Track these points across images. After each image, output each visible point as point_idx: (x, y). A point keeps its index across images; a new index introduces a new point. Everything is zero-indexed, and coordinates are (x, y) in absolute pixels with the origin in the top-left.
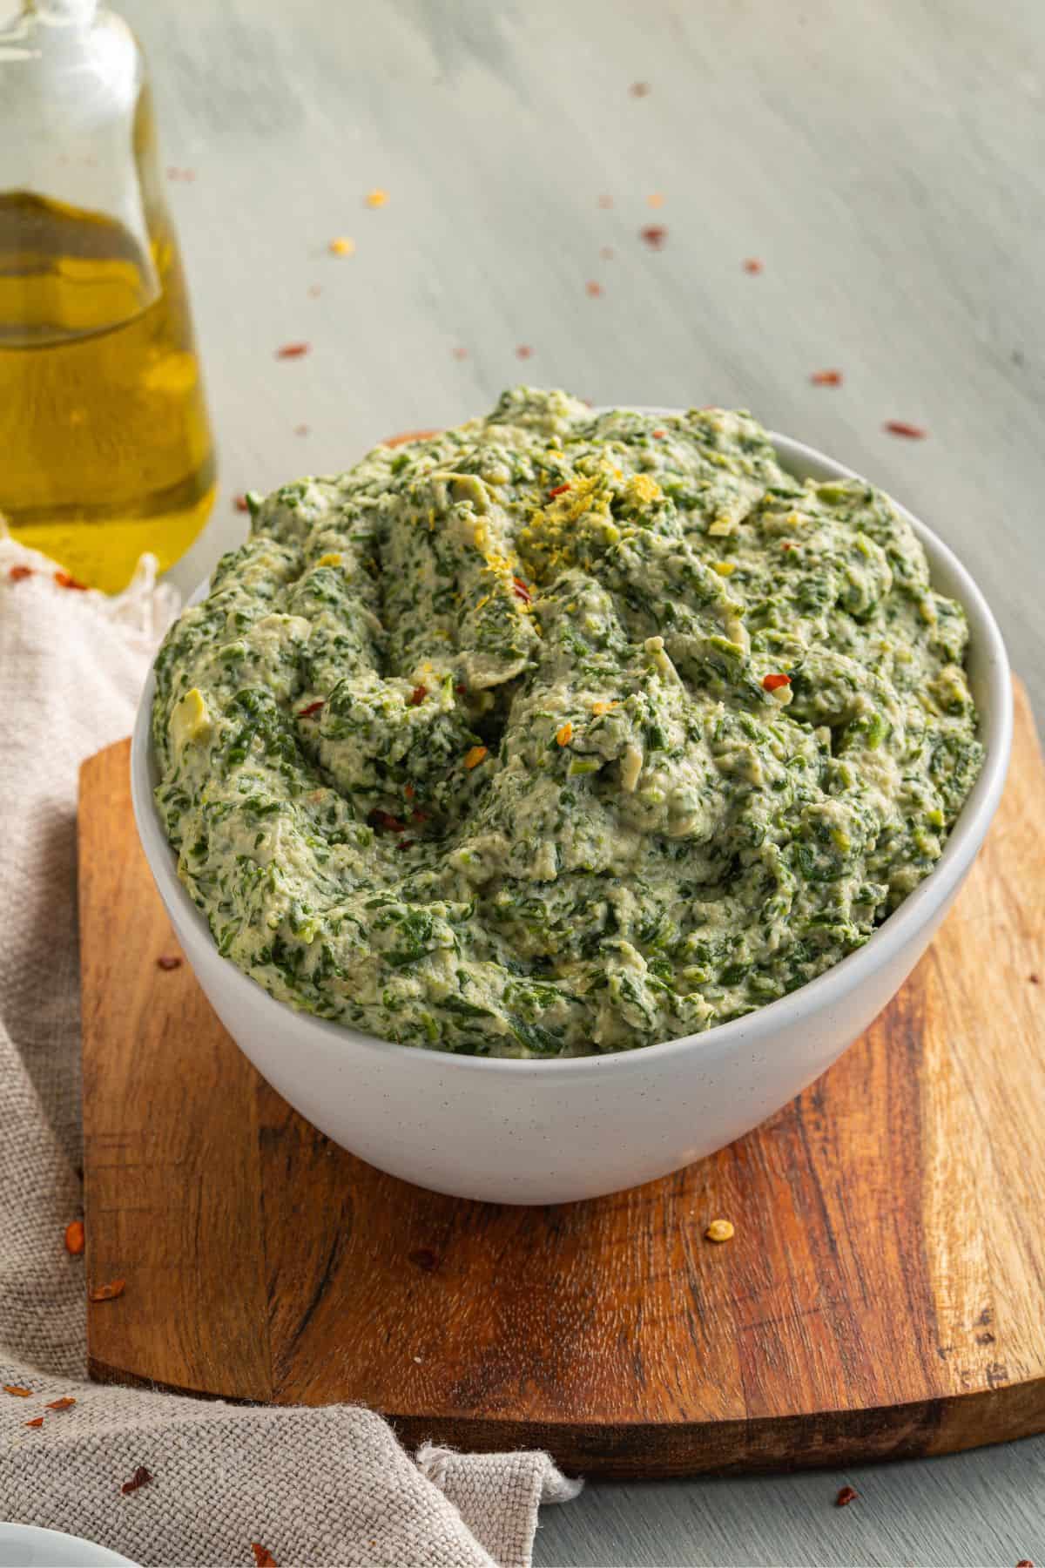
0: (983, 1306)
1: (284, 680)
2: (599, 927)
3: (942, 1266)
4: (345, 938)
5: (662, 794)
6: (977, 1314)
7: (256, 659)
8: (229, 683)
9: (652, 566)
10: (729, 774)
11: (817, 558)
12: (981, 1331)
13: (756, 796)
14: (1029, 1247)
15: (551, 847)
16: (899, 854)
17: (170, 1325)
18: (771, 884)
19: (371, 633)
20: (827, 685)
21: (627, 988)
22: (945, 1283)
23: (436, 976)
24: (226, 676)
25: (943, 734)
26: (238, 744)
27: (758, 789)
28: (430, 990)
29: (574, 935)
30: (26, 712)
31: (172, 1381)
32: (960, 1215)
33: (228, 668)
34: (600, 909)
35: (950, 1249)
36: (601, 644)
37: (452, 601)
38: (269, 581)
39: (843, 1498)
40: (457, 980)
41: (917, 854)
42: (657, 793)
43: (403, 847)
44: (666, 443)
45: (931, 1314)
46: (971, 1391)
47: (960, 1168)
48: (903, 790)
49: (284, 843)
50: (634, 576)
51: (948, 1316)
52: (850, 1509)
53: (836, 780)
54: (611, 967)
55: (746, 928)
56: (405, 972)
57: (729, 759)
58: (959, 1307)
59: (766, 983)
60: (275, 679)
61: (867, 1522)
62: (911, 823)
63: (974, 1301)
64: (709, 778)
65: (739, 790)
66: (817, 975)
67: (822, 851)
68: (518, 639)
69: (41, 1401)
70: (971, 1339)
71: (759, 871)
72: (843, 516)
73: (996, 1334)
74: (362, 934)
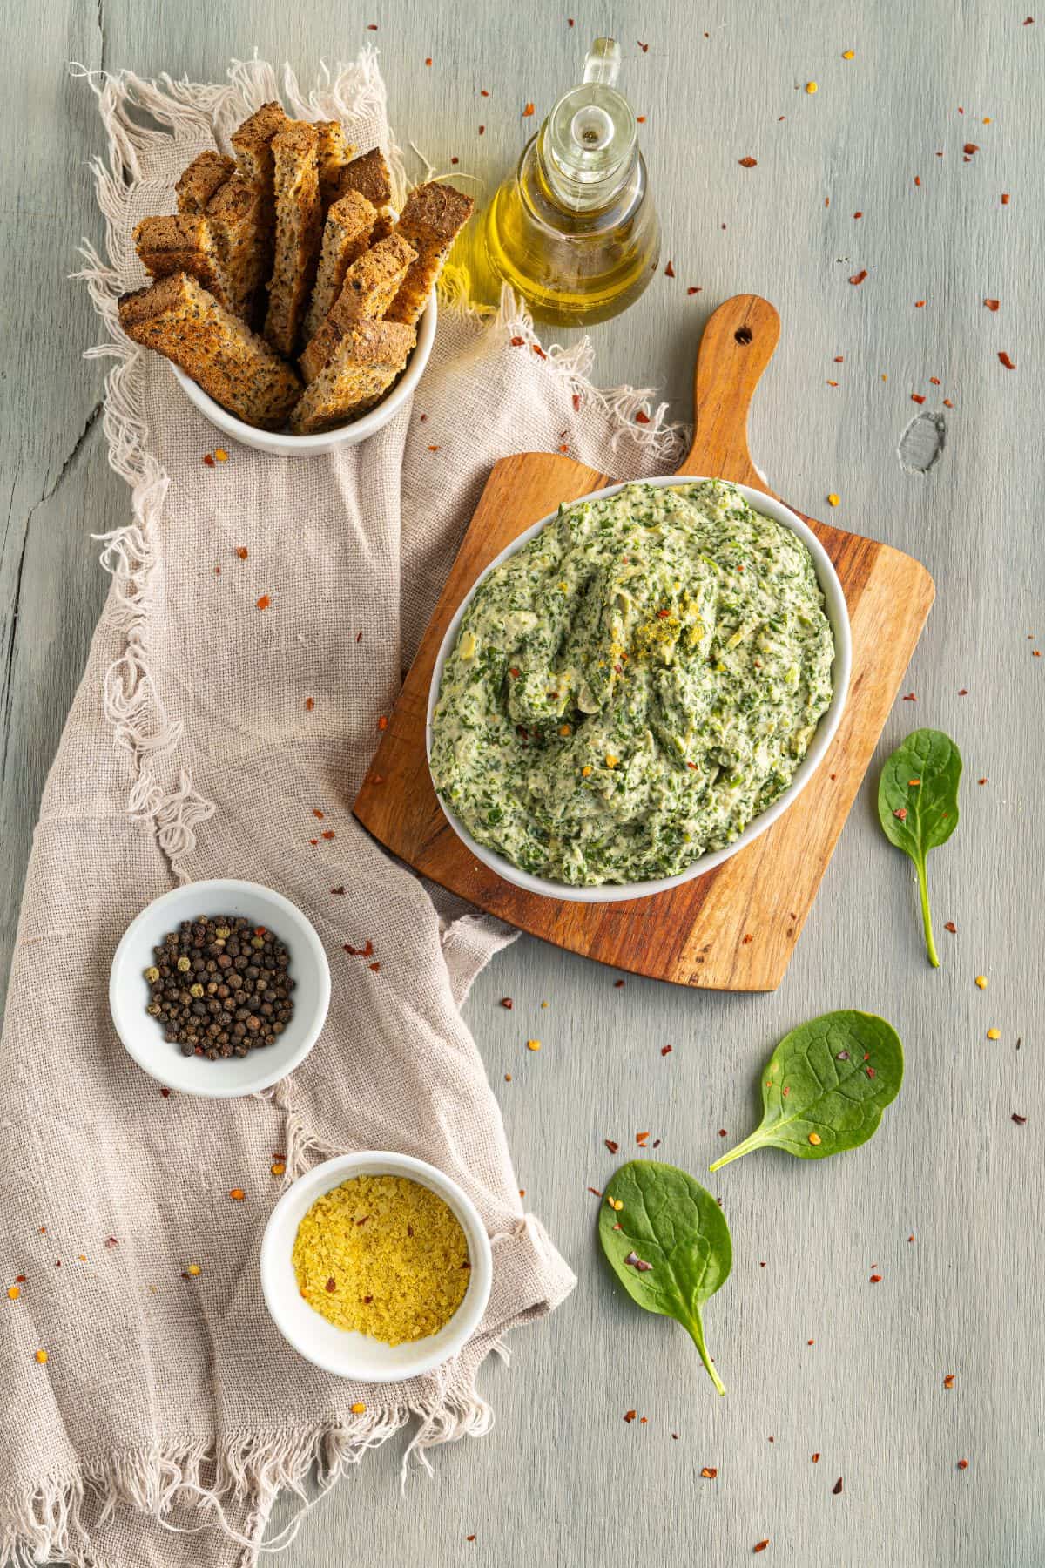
0: (709, 943)
1: (512, 647)
2: (572, 835)
3: (703, 916)
4: (467, 805)
5: (616, 805)
6: (704, 945)
7: (505, 635)
8: (491, 638)
9: (670, 692)
10: (651, 801)
11: (763, 679)
12: (700, 954)
13: (658, 813)
14: (745, 920)
15: (562, 807)
16: (718, 836)
17: (390, 808)
18: (650, 844)
19: (564, 630)
20: (727, 754)
21: (568, 869)
22: (701, 923)
23: (496, 833)
24: (491, 635)
25: (776, 773)
26: (478, 674)
27: (660, 811)
28: (491, 838)
29: (561, 833)
30: (487, 419)
31: (378, 837)
32: (727, 892)
33: (493, 632)
34: (576, 829)
35: (712, 909)
36: (630, 721)
37: (596, 644)
38: (540, 571)
39: (619, 984)
40: (503, 838)
41: (725, 840)
42: (614, 804)
43: (524, 747)
44: (742, 574)
45: (686, 938)
46: (680, 982)
47: (741, 868)
48: (737, 806)
49: (466, 747)
50: (662, 691)
51: (692, 940)
52: (620, 990)
53: (706, 799)
54: (567, 855)
55: (632, 855)
56: (485, 829)
57: (655, 795)
58: (699, 939)
59: (633, 874)
60: (508, 646)
61: (622, 998)
62: (731, 824)
63: (706, 940)
64: (642, 800)
65: (651, 808)
66: (654, 879)
67: (678, 838)
68: (603, 695)
69: (327, 824)
70: (694, 957)
71: (647, 838)
72: (801, 636)
73: (705, 959)
74: (476, 805)
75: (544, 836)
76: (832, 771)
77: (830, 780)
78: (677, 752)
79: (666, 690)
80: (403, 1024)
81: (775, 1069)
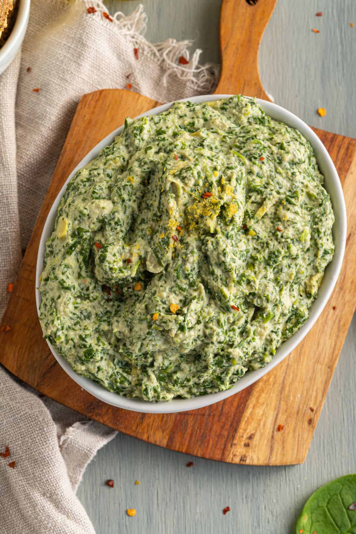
0: (253, 432)
1: (95, 227)
2: (148, 364)
3: (248, 413)
4: (68, 346)
5: (179, 341)
6: (249, 435)
7: (89, 218)
8: (79, 220)
9: (215, 253)
10: (205, 336)
11: (283, 240)
12: (247, 441)
13: (211, 345)
14: (277, 415)
15: (139, 344)
16: (257, 358)
17: (18, 348)
18: (206, 368)
19: (133, 212)
20: (260, 297)
21: (146, 390)
22: (246, 419)
23: (91, 367)
24: (79, 218)
25: (297, 309)
26: (71, 248)
27: (212, 343)
28: (88, 370)
29: (140, 363)
30: (73, 66)
31: (10, 370)
32: (263, 395)
33: (80, 216)
34: (150, 360)
35: (254, 408)
36: (186, 277)
37: (158, 221)
38: (113, 169)
39: (189, 465)
40: (97, 370)
41: (262, 361)
42: (178, 340)
43: (108, 300)
44: (263, 163)
45: (236, 430)
46: (233, 462)
47: (273, 376)
48: (269, 336)
49: (65, 304)
50: (209, 253)
51: (241, 431)
52: (190, 469)
53: (246, 332)
54: (145, 379)
55: (194, 377)
56: (83, 364)
57: (208, 332)
58: (245, 430)
59: (195, 390)
60: (92, 226)
61: (192, 474)
62: (265, 349)
63: (250, 430)
64: (199, 336)
65: (206, 341)
66: (211, 393)
67: (227, 362)
68: (164, 259)
70: (243, 444)
71: (204, 364)
72: (310, 206)
73: (251, 445)
74: (74, 346)
75: (127, 367)
76: (334, 305)
77: (332, 310)
78: (223, 298)
79: (212, 252)
80: (34, 506)
81: (305, 520)
